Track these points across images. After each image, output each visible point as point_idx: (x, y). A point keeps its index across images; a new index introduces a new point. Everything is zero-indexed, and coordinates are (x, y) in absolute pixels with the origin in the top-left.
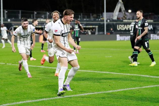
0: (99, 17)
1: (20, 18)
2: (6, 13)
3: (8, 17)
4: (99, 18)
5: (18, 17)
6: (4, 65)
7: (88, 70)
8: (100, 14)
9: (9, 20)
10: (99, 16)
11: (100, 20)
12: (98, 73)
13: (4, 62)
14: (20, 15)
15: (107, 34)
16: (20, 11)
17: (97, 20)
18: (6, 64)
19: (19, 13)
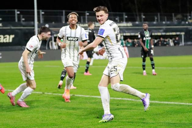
0: (185, 18)
1: (64, 22)
2: (43, 15)
3: (46, 21)
4: (186, 21)
5: (60, 21)
6: (41, 94)
7: (171, 102)
8: (188, 14)
10: (187, 17)
11: (187, 23)
12: (186, 105)
13: (40, 90)
14: (64, 17)
16: (64, 11)
17: (183, 22)
18: (44, 93)
19: (62, 15)
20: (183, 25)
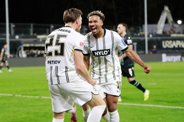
0: (137, 31)
1: (32, 34)
2: (14, 28)
3: (16, 33)
4: (138, 33)
5: (29, 33)
6: (11, 97)
8: (140, 27)
9: (17, 37)
10: (138, 29)
12: (138, 106)
13: (11, 92)
14: (31, 30)
15: (149, 53)
16: (32, 25)
17: (135, 34)
18: (14, 95)
19: (30, 27)
20: (136, 36)
